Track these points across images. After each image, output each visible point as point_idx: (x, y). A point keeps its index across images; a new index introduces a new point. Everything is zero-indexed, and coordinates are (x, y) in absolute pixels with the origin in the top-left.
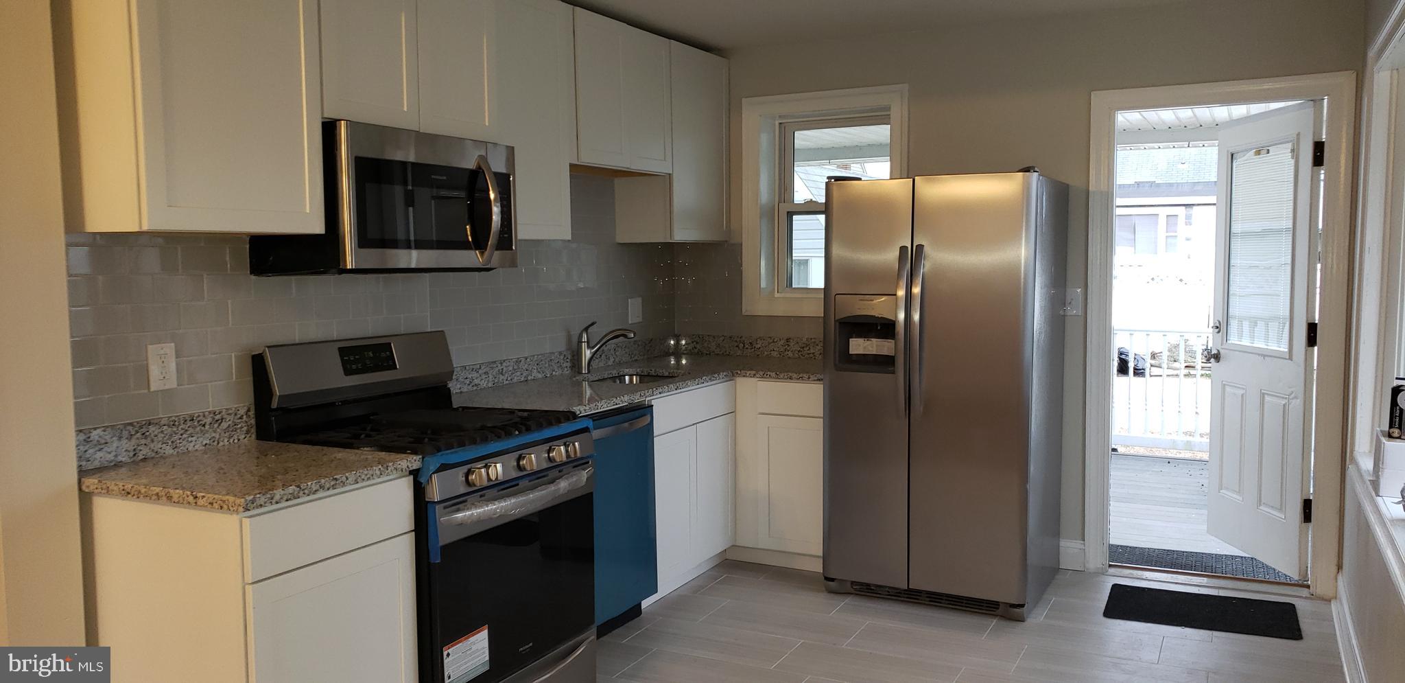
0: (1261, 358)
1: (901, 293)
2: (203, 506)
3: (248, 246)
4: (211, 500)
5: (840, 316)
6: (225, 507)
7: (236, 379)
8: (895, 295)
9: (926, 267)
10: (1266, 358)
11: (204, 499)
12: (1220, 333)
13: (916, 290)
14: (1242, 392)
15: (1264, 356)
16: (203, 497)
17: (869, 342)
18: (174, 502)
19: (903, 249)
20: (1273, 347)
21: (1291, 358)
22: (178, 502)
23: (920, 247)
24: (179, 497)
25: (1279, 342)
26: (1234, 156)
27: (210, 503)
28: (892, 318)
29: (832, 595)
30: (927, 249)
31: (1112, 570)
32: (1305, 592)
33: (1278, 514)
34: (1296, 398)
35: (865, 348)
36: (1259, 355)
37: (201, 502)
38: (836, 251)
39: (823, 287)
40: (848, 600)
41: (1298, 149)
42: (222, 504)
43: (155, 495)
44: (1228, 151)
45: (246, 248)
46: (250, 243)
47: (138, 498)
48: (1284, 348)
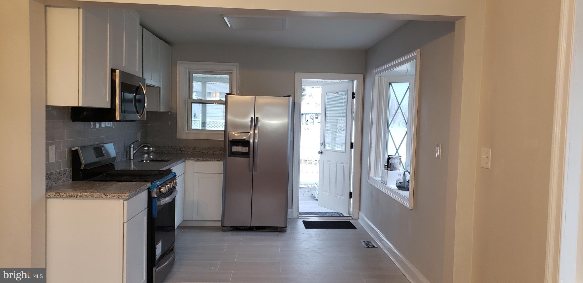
0: (336, 153)
1: (252, 132)
2: (110, 198)
3: (70, 111)
4: (113, 196)
5: (231, 139)
6: (120, 197)
7: (67, 159)
8: (250, 133)
9: (259, 124)
10: (338, 153)
11: (110, 196)
12: (323, 146)
13: (256, 132)
14: (330, 163)
15: (337, 152)
16: (109, 195)
17: (238, 148)
18: (95, 198)
19: (252, 118)
20: (340, 149)
21: (346, 153)
22: (97, 198)
23: (257, 118)
24: (98, 196)
25: (342, 148)
26: (327, 94)
27: (113, 197)
28: (249, 140)
29: (223, 232)
30: (260, 118)
31: (300, 217)
32: (350, 218)
33: (342, 197)
34: (347, 163)
35: (237, 150)
36: (336, 152)
37: (108, 197)
38: (229, 117)
39: (224, 130)
40: (230, 233)
41: (348, 93)
42: (119, 197)
43: (86, 196)
44: (325, 92)
45: (69, 111)
46: (71, 110)
47: (76, 197)
48: (344, 150)
